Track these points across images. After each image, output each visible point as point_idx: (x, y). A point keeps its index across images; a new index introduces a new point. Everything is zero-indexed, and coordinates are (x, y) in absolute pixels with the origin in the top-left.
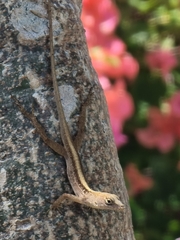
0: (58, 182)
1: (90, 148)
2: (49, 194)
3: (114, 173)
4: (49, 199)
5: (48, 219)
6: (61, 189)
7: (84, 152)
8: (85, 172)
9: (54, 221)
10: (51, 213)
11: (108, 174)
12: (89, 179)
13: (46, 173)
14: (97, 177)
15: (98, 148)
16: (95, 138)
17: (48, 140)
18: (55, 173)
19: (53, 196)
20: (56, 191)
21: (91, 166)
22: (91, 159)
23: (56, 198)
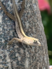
0: (11, 32)
1: (27, 16)
2: (7, 38)
3: (38, 28)
4: (7, 40)
5: (6, 49)
6: (13, 36)
7: (24, 18)
8: (24, 28)
9: (9, 50)
10: (8, 46)
11: (36, 29)
12: (26, 31)
13: (6, 28)
14: (30, 30)
15: (31, 17)
16: (30, 12)
17: (7, 13)
18: (10, 28)
19: (9, 38)
20: (10, 36)
21: (27, 25)
22: (27, 22)
23: (10, 39)
